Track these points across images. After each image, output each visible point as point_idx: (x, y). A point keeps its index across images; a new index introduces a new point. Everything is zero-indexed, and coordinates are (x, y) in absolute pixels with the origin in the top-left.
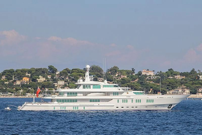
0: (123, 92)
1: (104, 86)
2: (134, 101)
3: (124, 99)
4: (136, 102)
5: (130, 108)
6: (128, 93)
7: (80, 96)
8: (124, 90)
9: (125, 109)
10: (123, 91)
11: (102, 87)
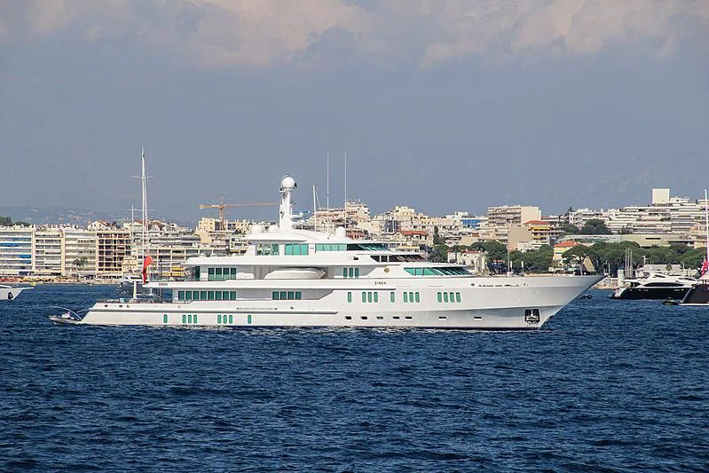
0: (372, 268)
1: (321, 247)
2: (399, 297)
3: (367, 292)
4: (406, 300)
5: (389, 322)
6: (387, 271)
7: (243, 281)
8: (376, 258)
9: (371, 322)
10: (374, 262)
11: (311, 252)
